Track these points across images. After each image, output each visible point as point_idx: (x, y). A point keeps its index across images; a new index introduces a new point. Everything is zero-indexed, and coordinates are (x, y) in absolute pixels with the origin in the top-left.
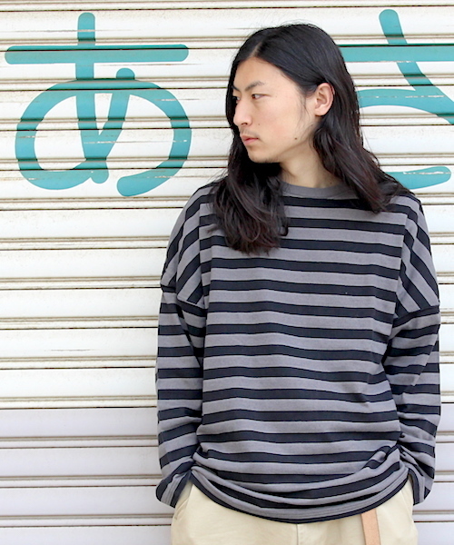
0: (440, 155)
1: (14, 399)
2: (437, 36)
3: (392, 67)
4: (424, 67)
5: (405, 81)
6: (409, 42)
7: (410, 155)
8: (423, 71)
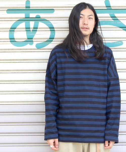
0: (120, 38)
2: (120, 7)
3: (108, 15)
5: (111, 19)
6: (112, 8)
7: (112, 38)
8: (116, 16)
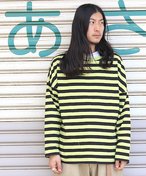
0: (137, 44)
1: (8, 119)
2: (136, 8)
3: (122, 17)
4: (132, 17)
5: (126, 22)
6: (127, 10)
7: (128, 44)
